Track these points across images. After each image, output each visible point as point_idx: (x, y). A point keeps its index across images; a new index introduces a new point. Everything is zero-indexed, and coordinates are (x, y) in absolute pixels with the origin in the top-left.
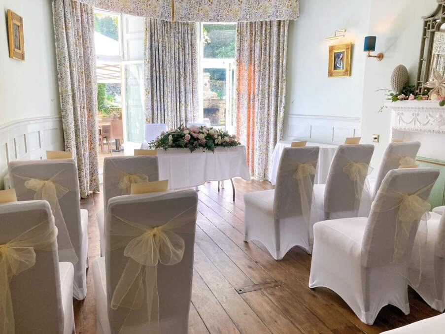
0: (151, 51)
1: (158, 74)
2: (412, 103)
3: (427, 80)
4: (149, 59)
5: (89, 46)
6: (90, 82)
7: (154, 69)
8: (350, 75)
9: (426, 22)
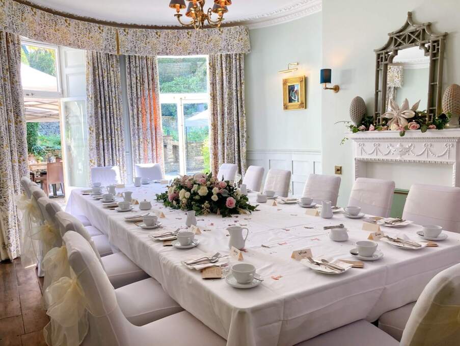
0: (95, 85)
1: (103, 110)
2: (372, 133)
3: (384, 111)
4: (92, 95)
5: (18, 81)
6: (20, 122)
7: (99, 105)
8: (306, 108)
9: (379, 55)
